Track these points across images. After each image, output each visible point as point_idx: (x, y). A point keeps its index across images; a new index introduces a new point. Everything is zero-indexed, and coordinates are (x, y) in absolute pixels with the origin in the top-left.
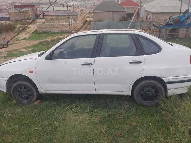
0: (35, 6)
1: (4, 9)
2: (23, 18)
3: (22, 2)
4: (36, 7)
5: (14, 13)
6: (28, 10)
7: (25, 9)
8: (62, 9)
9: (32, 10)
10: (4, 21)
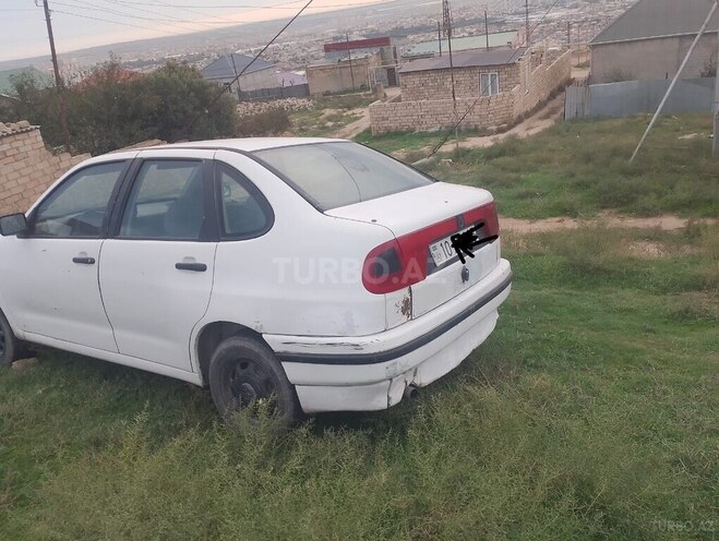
0: (391, 39)
1: (312, 56)
2: (349, 86)
3: (369, 27)
4: (394, 42)
5: (322, 69)
6: (366, 57)
7: (357, 55)
8: (479, 42)
9: (377, 54)
10: (289, 100)
